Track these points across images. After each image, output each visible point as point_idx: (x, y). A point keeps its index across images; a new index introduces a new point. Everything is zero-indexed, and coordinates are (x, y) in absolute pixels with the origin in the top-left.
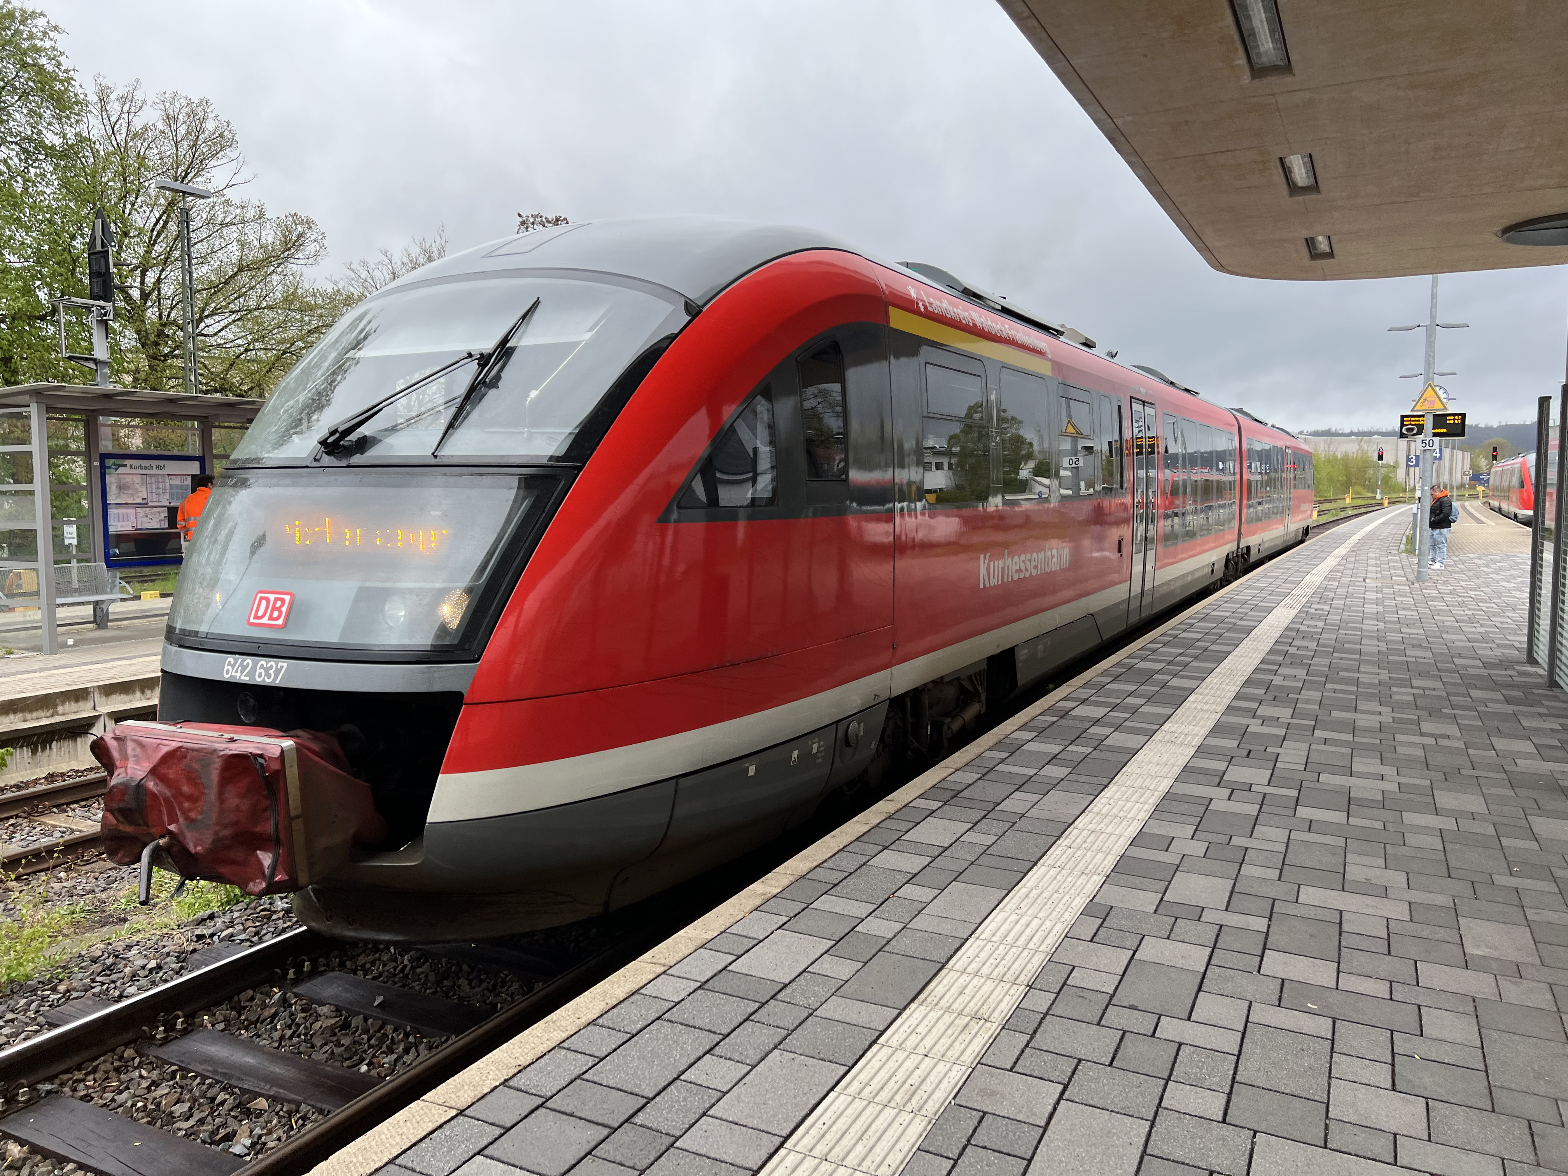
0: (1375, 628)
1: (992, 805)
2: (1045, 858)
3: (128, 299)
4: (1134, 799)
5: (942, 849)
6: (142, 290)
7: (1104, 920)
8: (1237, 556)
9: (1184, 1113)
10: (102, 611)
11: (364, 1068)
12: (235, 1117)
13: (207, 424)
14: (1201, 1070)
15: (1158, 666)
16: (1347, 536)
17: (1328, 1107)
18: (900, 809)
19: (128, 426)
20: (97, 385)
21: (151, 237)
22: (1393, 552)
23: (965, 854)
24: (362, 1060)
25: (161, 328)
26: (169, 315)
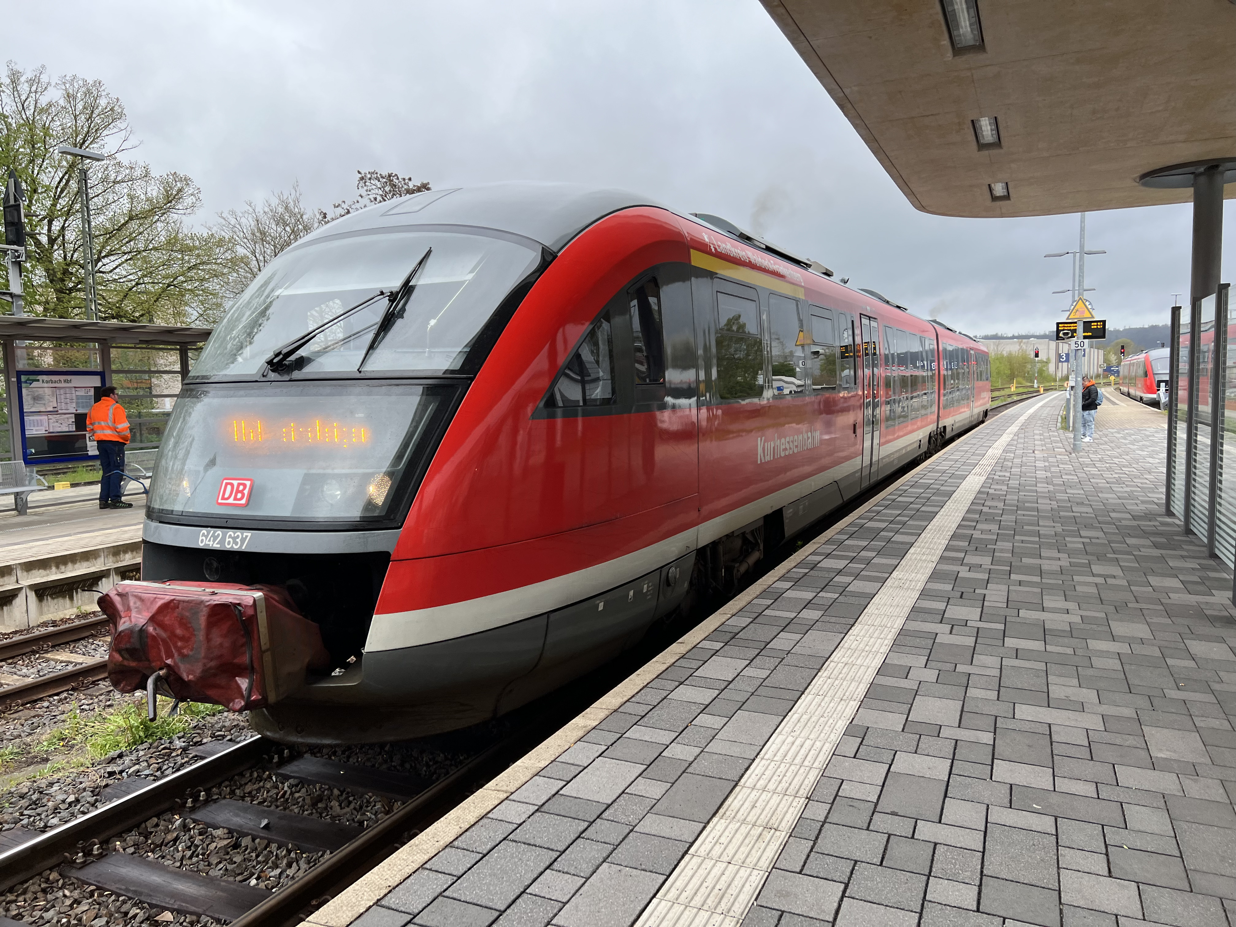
0: (1047, 490)
1: (763, 644)
2: (810, 687)
3: (38, 243)
4: (876, 635)
5: (727, 683)
6: (49, 237)
7: (863, 739)
8: (937, 434)
9: (945, 905)
10: (22, 500)
11: (253, 882)
13: (105, 345)
14: (954, 867)
15: (883, 525)
16: (1016, 417)
17: (1060, 894)
18: (690, 650)
19: (40, 347)
20: (13, 315)
21: (56, 193)
22: (1052, 429)
23: (744, 687)
24: (252, 874)
25: (65, 267)
26: (72, 256)
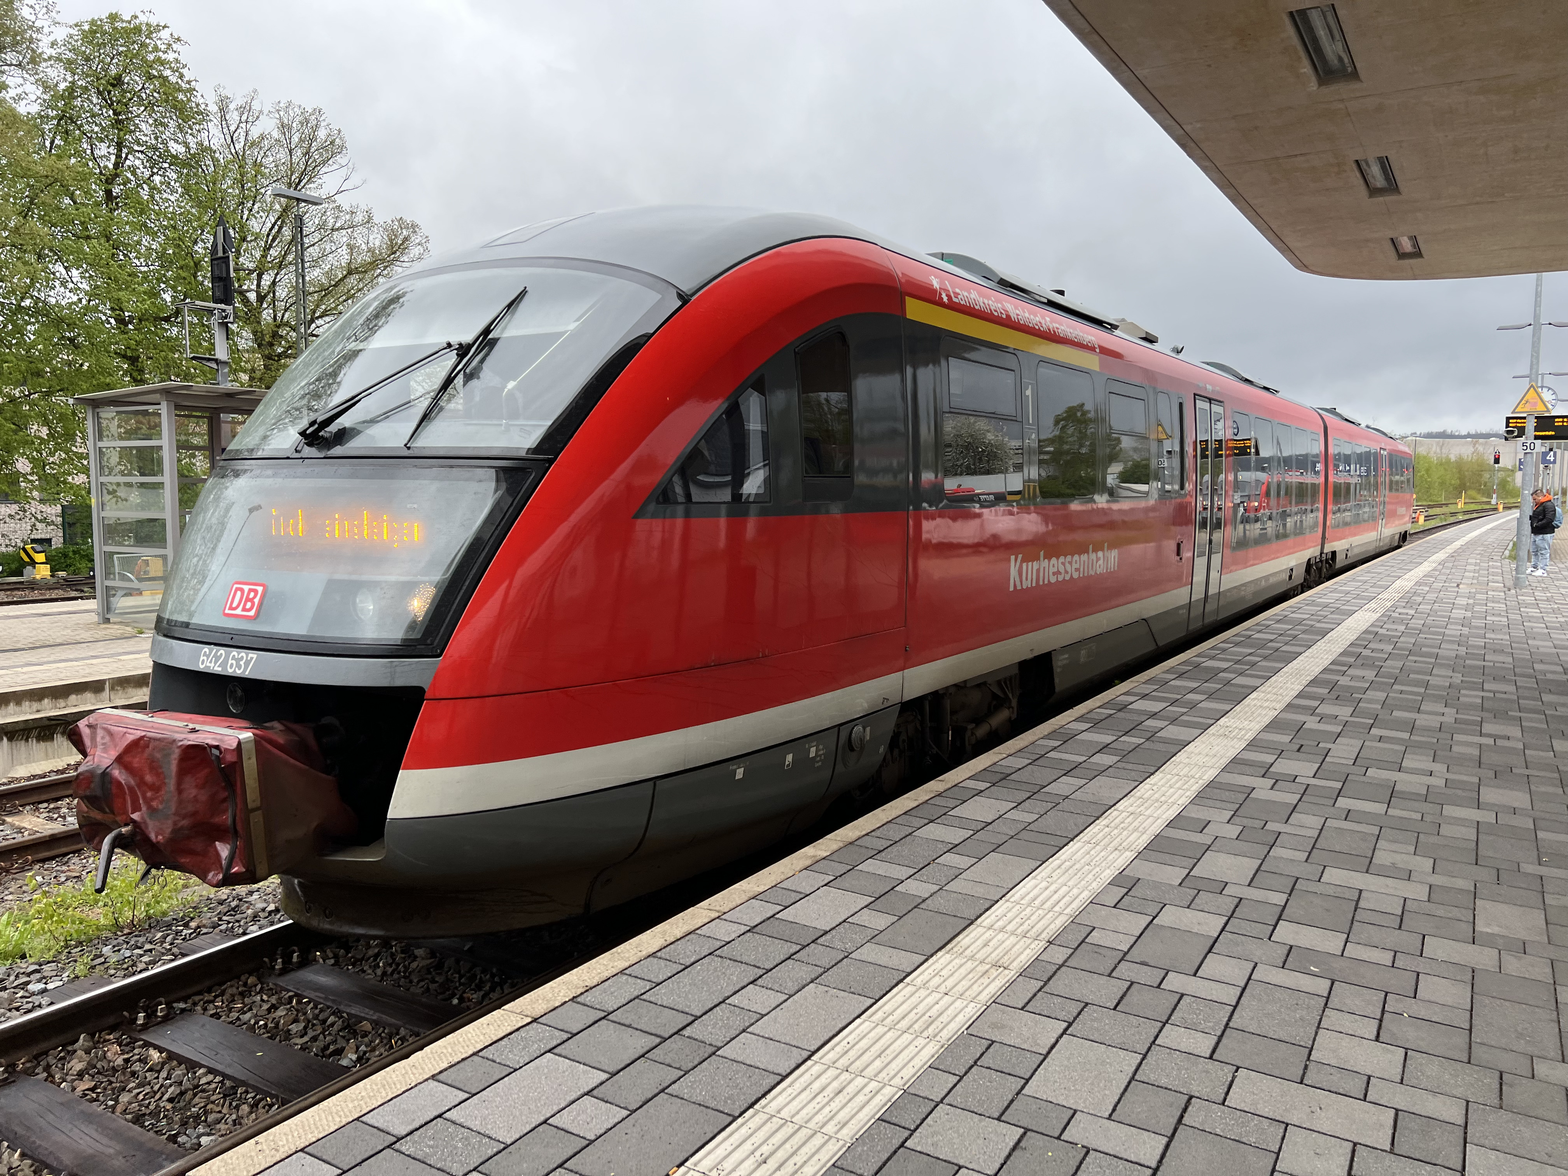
0: (1459, 633)
1: (1038, 788)
2: (1082, 835)
3: (246, 301)
4: (1177, 785)
5: (985, 824)
6: (258, 293)
7: (1130, 890)
8: (1321, 561)
9: (1175, 1050)
11: (455, 1001)
12: (343, 1037)
14: (1197, 1017)
15: (1224, 665)
17: (1311, 1051)
18: (950, 788)
20: (218, 384)
21: (267, 242)
22: (1495, 558)
23: (1006, 829)
24: (453, 996)
25: (276, 329)
26: (283, 316)
